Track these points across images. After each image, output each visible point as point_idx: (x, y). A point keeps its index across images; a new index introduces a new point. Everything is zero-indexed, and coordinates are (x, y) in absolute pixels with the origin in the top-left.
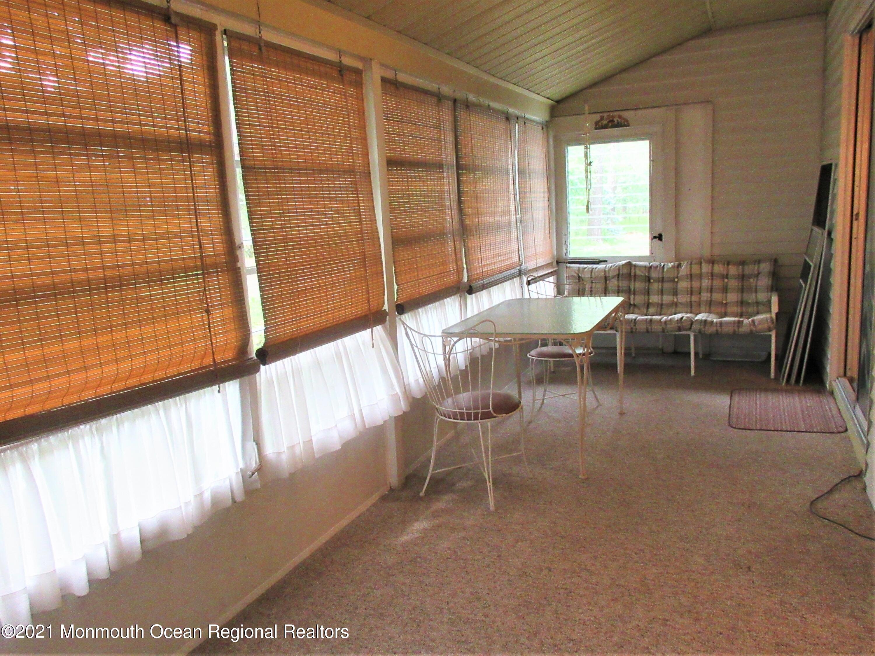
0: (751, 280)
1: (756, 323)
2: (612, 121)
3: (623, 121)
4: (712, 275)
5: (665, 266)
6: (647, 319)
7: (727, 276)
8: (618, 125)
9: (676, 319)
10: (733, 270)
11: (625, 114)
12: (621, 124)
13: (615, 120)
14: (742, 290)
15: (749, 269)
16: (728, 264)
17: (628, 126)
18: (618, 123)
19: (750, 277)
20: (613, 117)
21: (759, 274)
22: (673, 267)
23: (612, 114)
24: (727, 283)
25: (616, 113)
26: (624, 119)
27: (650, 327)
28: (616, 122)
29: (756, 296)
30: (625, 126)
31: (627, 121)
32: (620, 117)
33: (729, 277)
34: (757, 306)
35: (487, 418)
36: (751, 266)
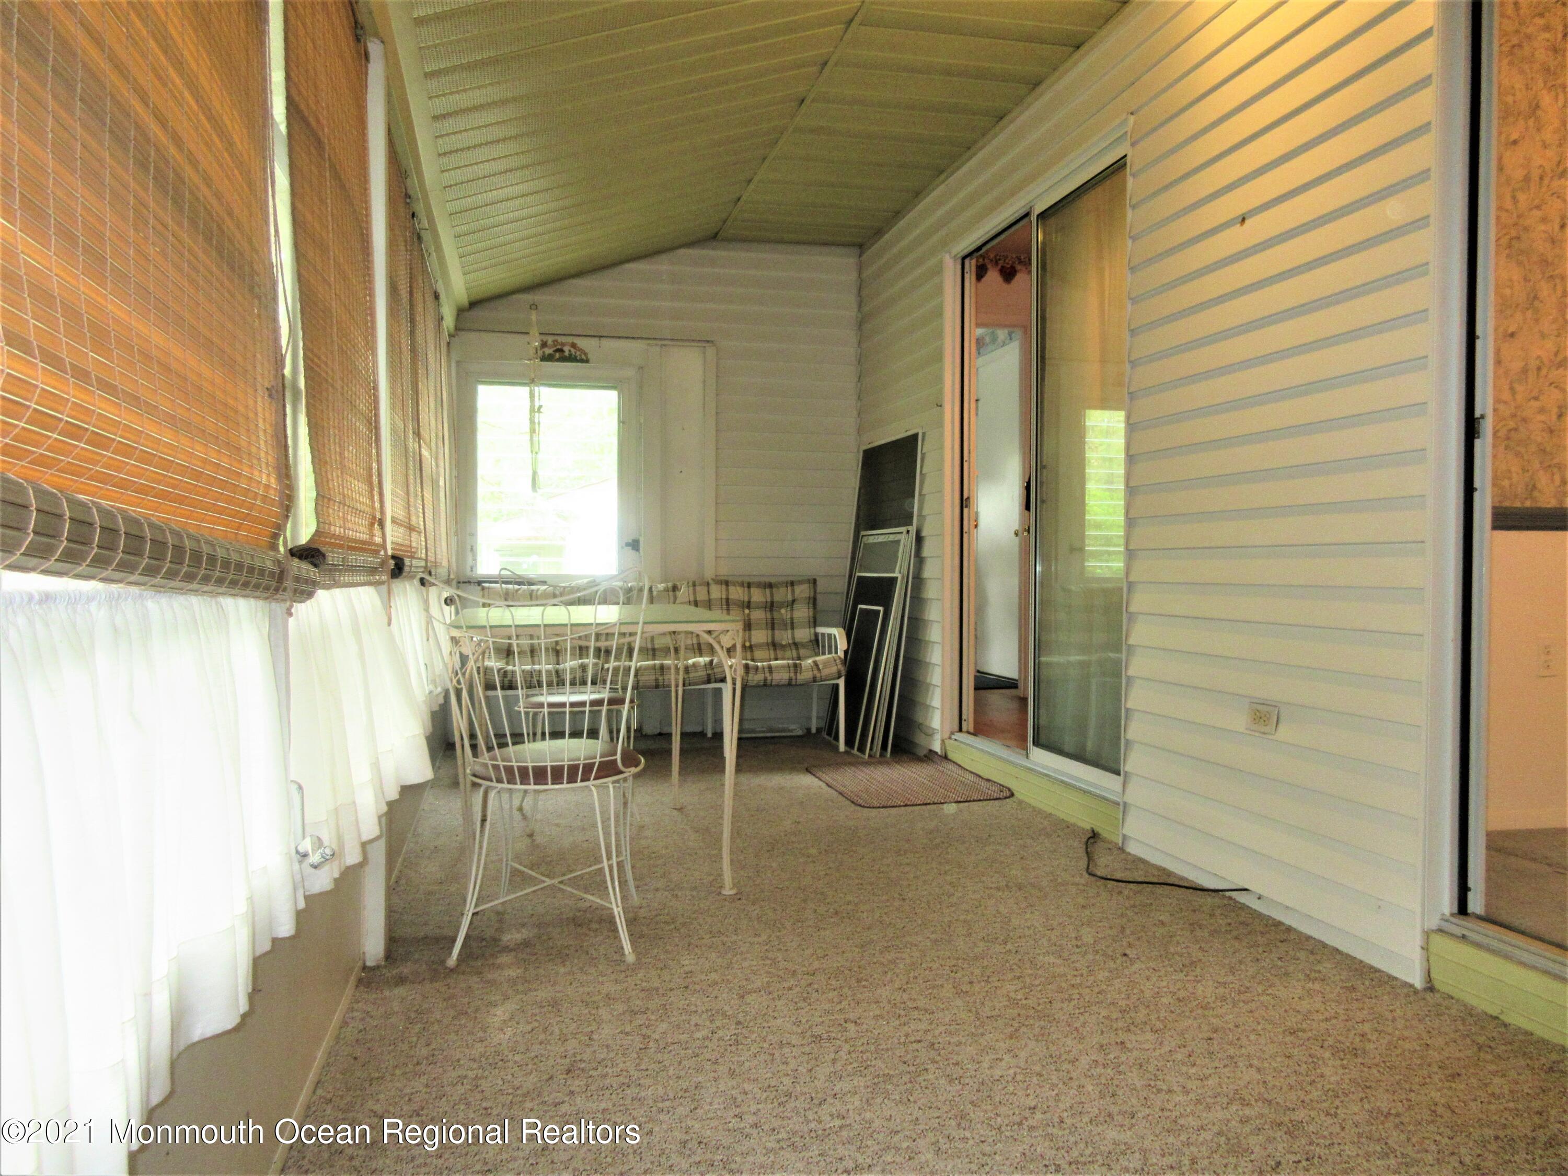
0: (783, 611)
1: (821, 667)
2: (561, 351)
3: (578, 353)
4: (728, 603)
5: (654, 589)
6: (655, 665)
7: (748, 605)
8: (571, 359)
9: (703, 664)
10: (757, 596)
11: (582, 343)
12: (576, 357)
13: (566, 349)
14: (772, 625)
15: (781, 595)
16: (749, 586)
17: (587, 361)
18: (570, 355)
19: (782, 605)
20: (563, 344)
21: (794, 601)
22: (666, 590)
23: (560, 339)
24: (749, 615)
25: (570, 340)
26: (581, 350)
27: (660, 678)
28: (567, 354)
29: (793, 634)
30: (582, 361)
31: (586, 354)
32: (574, 345)
33: (752, 605)
34: (797, 649)
35: (606, 777)
36: (782, 590)
